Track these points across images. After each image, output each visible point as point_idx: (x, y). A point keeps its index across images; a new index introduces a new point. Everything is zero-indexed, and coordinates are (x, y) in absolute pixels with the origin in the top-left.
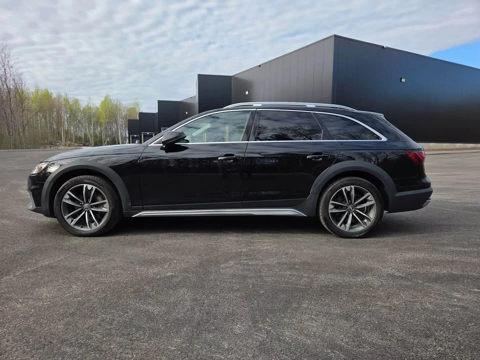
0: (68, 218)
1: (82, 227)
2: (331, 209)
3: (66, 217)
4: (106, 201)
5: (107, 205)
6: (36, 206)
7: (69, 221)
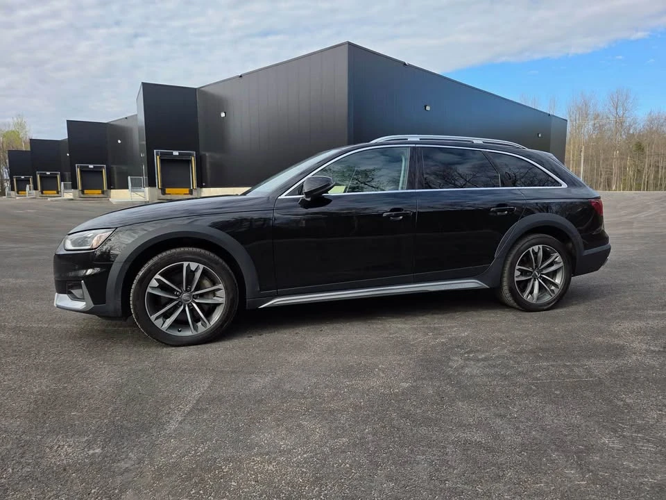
0: (157, 318)
1: (180, 331)
2: (517, 276)
3: (153, 318)
4: (221, 286)
5: (222, 293)
6: (94, 304)
7: (158, 323)
